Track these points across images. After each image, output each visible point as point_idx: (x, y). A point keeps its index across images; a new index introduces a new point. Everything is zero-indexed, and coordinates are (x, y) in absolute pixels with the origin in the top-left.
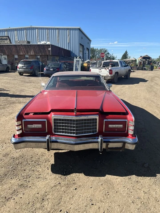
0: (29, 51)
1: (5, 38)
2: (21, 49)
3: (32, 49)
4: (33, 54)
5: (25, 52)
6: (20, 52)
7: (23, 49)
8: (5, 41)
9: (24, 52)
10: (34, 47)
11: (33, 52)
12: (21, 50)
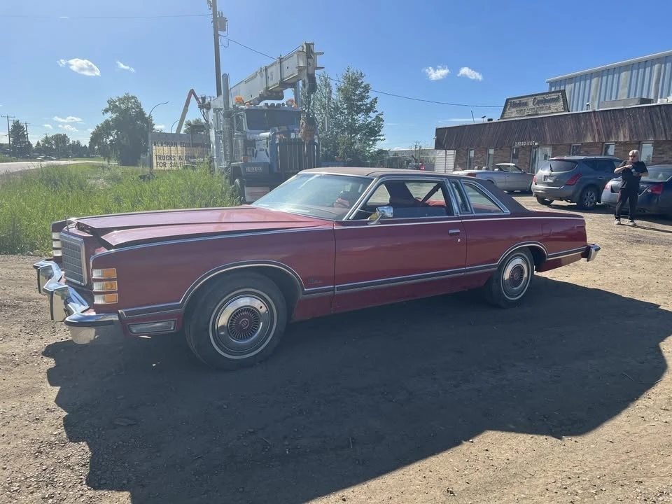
0: (614, 131)
1: (554, 96)
2: (592, 124)
3: (627, 123)
4: (625, 137)
5: (599, 135)
6: (585, 136)
7: (597, 124)
8: (552, 105)
9: (597, 136)
10: (634, 116)
11: (627, 132)
12: (590, 127)
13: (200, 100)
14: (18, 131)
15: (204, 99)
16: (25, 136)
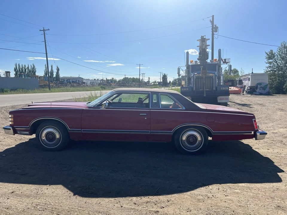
13: (224, 61)
14: (165, 77)
15: (225, 60)
16: (166, 79)
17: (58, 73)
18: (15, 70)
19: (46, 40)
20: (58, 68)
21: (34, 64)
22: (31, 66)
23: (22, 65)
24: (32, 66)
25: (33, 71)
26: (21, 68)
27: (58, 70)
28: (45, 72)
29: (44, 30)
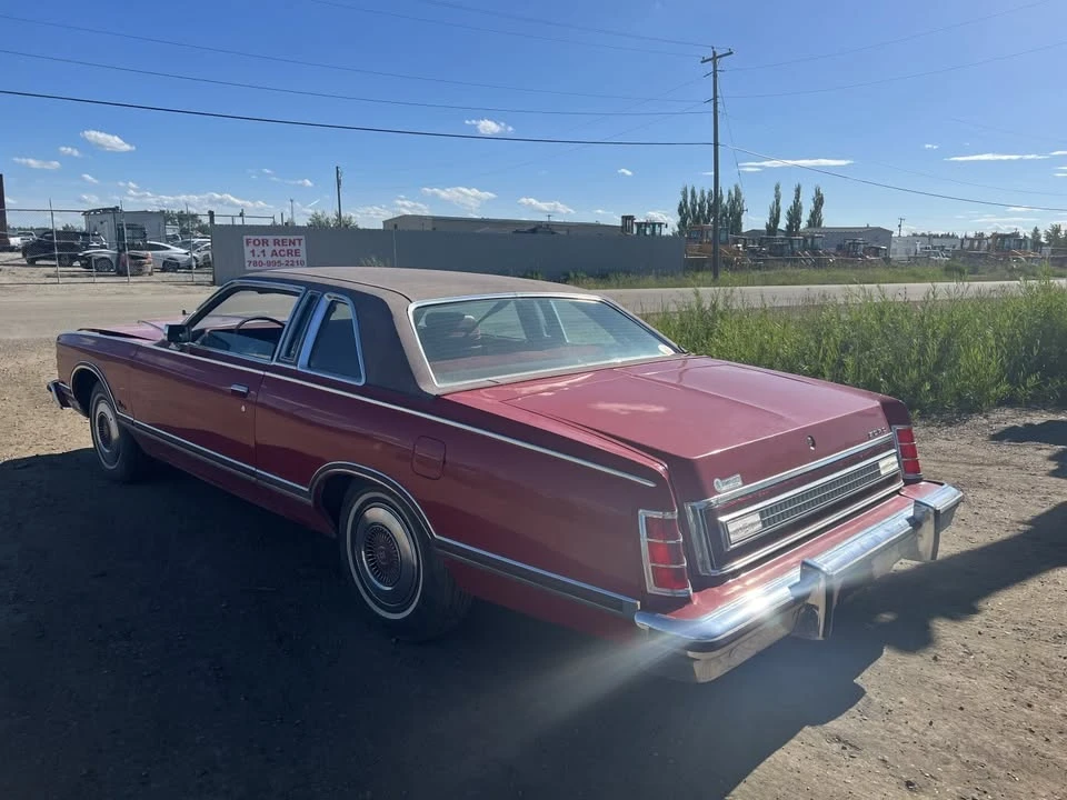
17: (816, 214)
18: (680, 211)
19: (718, 94)
20: (818, 193)
21: (740, 187)
22: (730, 193)
23: (703, 193)
24: (733, 193)
25: (736, 213)
26: (698, 201)
27: (819, 202)
28: (772, 213)
29: (715, 58)
